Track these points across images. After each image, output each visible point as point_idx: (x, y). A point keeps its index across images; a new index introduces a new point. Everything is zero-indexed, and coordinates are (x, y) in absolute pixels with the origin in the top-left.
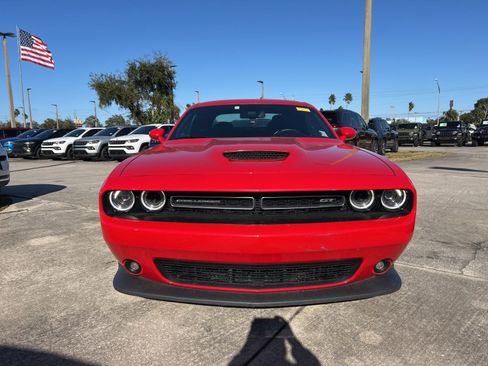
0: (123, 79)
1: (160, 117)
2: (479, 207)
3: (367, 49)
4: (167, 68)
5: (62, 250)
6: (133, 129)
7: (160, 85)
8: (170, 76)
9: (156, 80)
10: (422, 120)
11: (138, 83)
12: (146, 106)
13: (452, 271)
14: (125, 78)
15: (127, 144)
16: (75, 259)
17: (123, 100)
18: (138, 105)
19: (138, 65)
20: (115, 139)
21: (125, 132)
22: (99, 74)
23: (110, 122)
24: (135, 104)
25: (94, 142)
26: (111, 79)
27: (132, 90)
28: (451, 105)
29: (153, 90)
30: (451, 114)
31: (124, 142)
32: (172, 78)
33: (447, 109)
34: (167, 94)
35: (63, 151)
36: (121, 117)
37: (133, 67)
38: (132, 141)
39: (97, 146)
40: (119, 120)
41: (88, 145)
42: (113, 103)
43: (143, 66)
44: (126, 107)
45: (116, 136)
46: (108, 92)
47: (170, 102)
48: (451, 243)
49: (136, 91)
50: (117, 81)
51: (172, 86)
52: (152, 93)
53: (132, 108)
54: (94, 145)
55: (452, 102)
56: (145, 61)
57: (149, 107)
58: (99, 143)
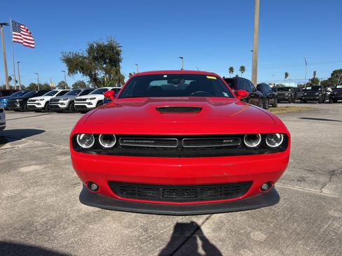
1: (110, 82)
2: (333, 145)
3: (256, 36)
4: (116, 48)
5: (42, 175)
6: (92, 90)
7: (110, 60)
8: (118, 53)
9: (108, 56)
10: (294, 85)
11: (95, 59)
12: (101, 74)
13: (314, 190)
14: (86, 55)
15: (87, 101)
16: (52, 182)
17: (85, 70)
18: (95, 74)
19: (95, 45)
20: (79, 98)
21: (86, 92)
22: (68, 52)
23: (75, 85)
24: (93, 73)
26: (76, 56)
27: (91, 63)
28: (315, 74)
29: (105, 63)
30: (314, 80)
31: (85, 100)
32: (119, 55)
33: (312, 77)
34: (116, 66)
35: (43, 105)
36: (83, 82)
37: (91, 47)
38: (91, 99)
39: (66, 102)
40: (82, 84)
41: (60, 102)
42: (78, 72)
43: (99, 46)
44: (86, 75)
45: (80, 95)
46: (74, 64)
47: (118, 72)
48: (314, 171)
49: (94, 64)
50: (80, 57)
51: (119, 61)
52: (105, 65)
53: (91, 76)
54: (64, 102)
55: (315, 72)
56: (100, 42)
57: (103, 75)
58: (68, 100)
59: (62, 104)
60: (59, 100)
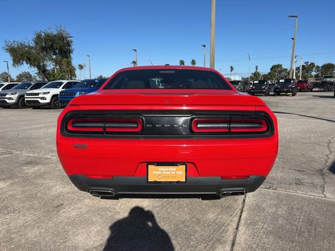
0: (31, 45)
1: (61, 75)
2: (305, 141)
4: (66, 38)
6: (44, 84)
7: (61, 51)
8: (69, 44)
9: (58, 47)
11: (43, 49)
12: (50, 66)
14: (32, 44)
15: (40, 96)
17: (31, 61)
18: (44, 65)
19: (43, 34)
20: (30, 92)
21: (38, 86)
22: (12, 41)
23: (20, 77)
24: (41, 64)
25: (12, 94)
26: (22, 45)
27: (39, 54)
28: (257, 69)
29: (55, 54)
30: (256, 75)
31: (38, 94)
32: (69, 46)
34: (67, 58)
36: (28, 73)
37: (39, 37)
38: (44, 93)
39: (15, 97)
40: (28, 76)
41: (7, 96)
42: (24, 62)
43: (48, 36)
44: (34, 66)
45: (31, 89)
46: (19, 54)
47: (69, 63)
48: (303, 171)
49: (41, 54)
50: (26, 47)
51: (70, 52)
52: (54, 56)
53: (39, 67)
54: (12, 96)
55: (257, 67)
56: (49, 32)
57: (52, 67)
58: (17, 95)
59: (10, 99)
60: (6, 94)
